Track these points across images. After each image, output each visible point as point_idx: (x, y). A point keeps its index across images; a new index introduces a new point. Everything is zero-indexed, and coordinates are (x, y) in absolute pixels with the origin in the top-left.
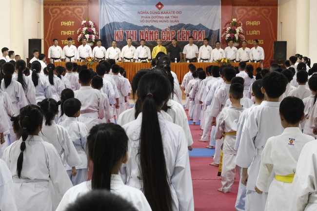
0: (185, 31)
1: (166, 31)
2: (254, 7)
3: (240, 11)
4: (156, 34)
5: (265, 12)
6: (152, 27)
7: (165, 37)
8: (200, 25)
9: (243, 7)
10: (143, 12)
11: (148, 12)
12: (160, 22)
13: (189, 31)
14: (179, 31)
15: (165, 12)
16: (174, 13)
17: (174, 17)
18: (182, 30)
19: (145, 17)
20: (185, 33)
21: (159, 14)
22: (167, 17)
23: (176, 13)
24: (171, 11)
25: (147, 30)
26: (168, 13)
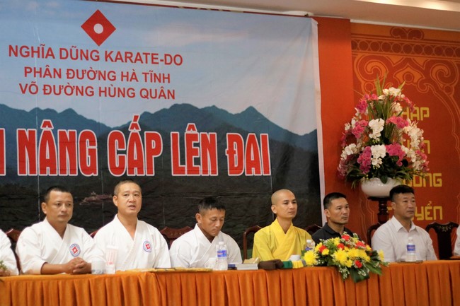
0: (200, 135)
1: (127, 133)
2: (409, 56)
3: (370, 67)
4: (88, 147)
5: (441, 74)
6: (69, 118)
7: (122, 159)
8: (251, 113)
9: (377, 53)
10: (30, 50)
11: (52, 52)
12: (103, 94)
13: (212, 137)
14: (175, 136)
15: (119, 53)
16: (155, 61)
17: (156, 78)
18: (187, 132)
19: (40, 72)
20: (197, 145)
21: (98, 59)
22: (127, 76)
23: (162, 60)
24: (144, 54)
25: (50, 126)
26: (133, 59)
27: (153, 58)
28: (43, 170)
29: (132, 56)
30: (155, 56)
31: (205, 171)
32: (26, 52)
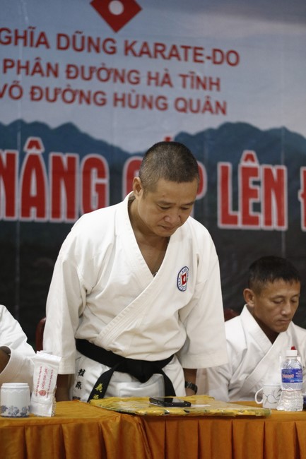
0: (261, 169)
4: (95, 180)
6: (69, 137)
10: (12, 35)
11: (45, 39)
12: (119, 103)
13: (280, 172)
14: (225, 169)
15: (145, 44)
16: (199, 58)
17: (199, 83)
18: (244, 163)
19: (27, 67)
20: (257, 183)
21: (114, 52)
22: (156, 79)
23: (209, 58)
24: (183, 47)
25: (38, 147)
26: (167, 53)
27: (196, 54)
28: (25, 212)
29: (164, 50)
30: (199, 51)
31: (268, 222)
32: (7, 37)
